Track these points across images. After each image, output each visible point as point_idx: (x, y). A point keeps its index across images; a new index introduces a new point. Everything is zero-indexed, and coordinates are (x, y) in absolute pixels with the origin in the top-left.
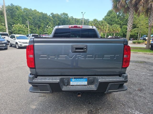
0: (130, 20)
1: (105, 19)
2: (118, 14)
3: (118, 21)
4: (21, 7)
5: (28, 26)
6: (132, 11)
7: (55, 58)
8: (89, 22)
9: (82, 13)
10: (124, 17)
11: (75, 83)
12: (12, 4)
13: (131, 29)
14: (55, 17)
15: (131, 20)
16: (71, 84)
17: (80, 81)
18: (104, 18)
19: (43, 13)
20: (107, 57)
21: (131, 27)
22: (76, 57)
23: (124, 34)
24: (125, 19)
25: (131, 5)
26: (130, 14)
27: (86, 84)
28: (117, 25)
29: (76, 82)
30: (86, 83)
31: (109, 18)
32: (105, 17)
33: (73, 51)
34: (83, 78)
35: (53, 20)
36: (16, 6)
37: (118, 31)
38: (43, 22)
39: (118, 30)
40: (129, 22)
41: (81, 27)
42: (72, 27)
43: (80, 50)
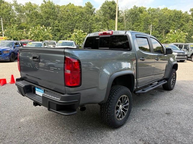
4: (145, 8)
16: (36, 93)
20: (52, 69)
34: (41, 89)
36: (140, 8)
38: (174, 25)
41: (111, 33)
42: (101, 34)
43: (35, 60)
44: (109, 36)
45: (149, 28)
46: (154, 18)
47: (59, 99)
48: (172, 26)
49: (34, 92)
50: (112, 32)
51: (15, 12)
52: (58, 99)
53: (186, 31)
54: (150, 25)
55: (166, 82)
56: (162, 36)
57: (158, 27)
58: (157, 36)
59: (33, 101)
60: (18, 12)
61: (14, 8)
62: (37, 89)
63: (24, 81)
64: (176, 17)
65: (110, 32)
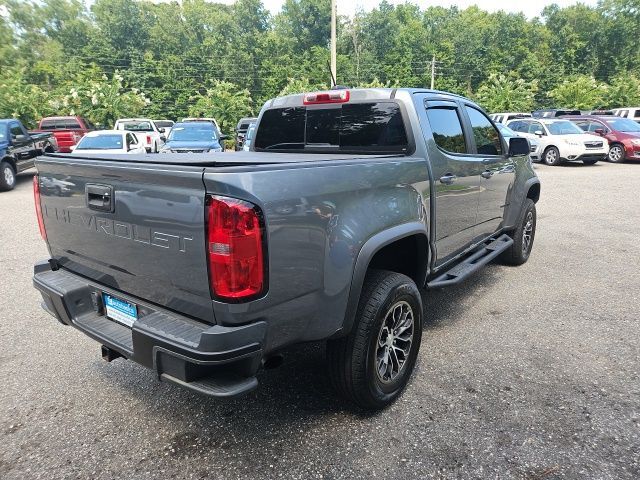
4: (416, 8)
14: (564, 23)
16: (108, 315)
19: (507, 13)
20: (161, 238)
22: (96, 225)
35: (549, 42)
36: (400, 8)
38: (499, 57)
41: (344, 97)
42: (311, 101)
43: (99, 203)
44: (339, 106)
47: (196, 345)
48: (492, 62)
49: (102, 312)
50: (348, 93)
51: (11, 25)
52: (190, 343)
53: (531, 75)
54: (430, 58)
55: (511, 241)
57: (452, 65)
59: (100, 345)
60: (20, 28)
61: (8, 14)
62: (110, 301)
63: (61, 272)
65: (342, 94)
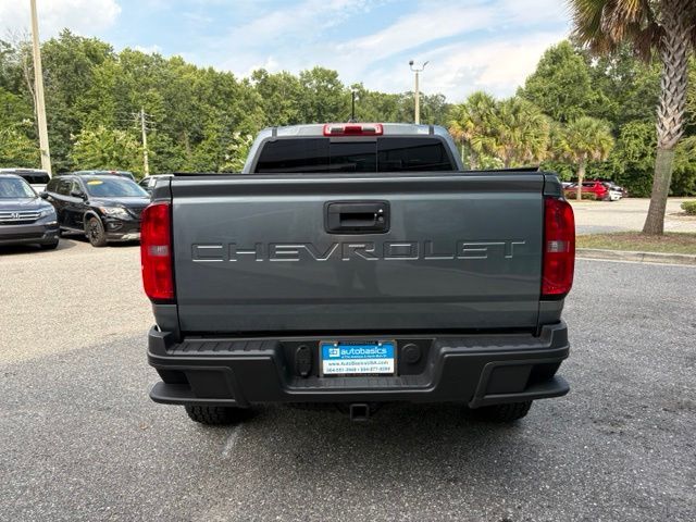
0: (669, 89)
1: (530, 94)
2: (595, 63)
3: (600, 101)
4: (107, 48)
5: (142, 135)
6: (676, 46)
7: (256, 256)
8: (446, 108)
9: (411, 64)
10: (628, 79)
11: (345, 367)
12: (67, 34)
13: (679, 136)
14: (274, 89)
15: (673, 90)
16: (325, 372)
17: (365, 356)
18: (523, 86)
19: (218, 70)
20: (474, 249)
21: (679, 126)
22: (342, 252)
23: (630, 164)
24: (633, 88)
25: (672, 17)
26: (667, 59)
27: (392, 371)
28: (595, 123)
29: (345, 361)
30: (389, 365)
31: (553, 84)
32: (530, 81)
33: (332, 226)
34: (377, 343)
35: (261, 106)
36: (87, 43)
37: (602, 151)
38: (217, 116)
39: (600, 145)
40: (663, 103)
41: (379, 131)
42: (335, 133)
45: (136, 120)
46: (147, 86)
54: (138, 110)
56: (183, 152)
57: (165, 120)
58: (166, 150)
64: (219, 93)
